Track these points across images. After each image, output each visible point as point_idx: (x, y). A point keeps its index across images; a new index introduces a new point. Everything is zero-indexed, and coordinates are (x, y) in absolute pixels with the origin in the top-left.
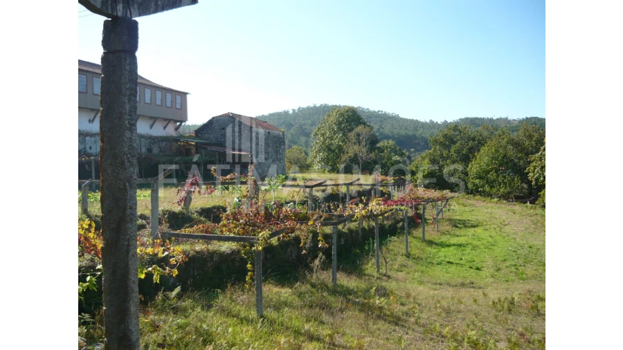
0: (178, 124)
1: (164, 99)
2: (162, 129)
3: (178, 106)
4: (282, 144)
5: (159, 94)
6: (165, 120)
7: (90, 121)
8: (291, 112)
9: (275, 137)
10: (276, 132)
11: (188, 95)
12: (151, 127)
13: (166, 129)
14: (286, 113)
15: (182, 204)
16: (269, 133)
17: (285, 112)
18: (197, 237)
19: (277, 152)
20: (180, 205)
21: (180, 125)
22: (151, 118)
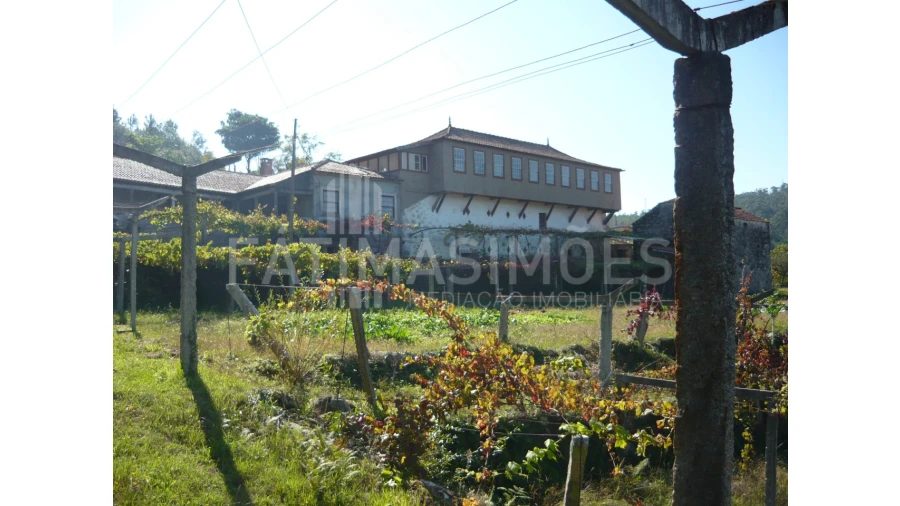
0: (607, 214)
1: (588, 179)
2: (585, 222)
3: (608, 189)
4: (766, 241)
5: (581, 173)
6: (589, 209)
7: (488, 213)
8: (770, 191)
9: (755, 231)
10: (756, 224)
11: (621, 173)
12: (570, 220)
13: (591, 221)
14: (762, 194)
15: (634, 333)
16: (745, 224)
17: (760, 191)
18: (662, 384)
19: (758, 254)
20: (630, 334)
21: (610, 216)
22: (570, 207)
